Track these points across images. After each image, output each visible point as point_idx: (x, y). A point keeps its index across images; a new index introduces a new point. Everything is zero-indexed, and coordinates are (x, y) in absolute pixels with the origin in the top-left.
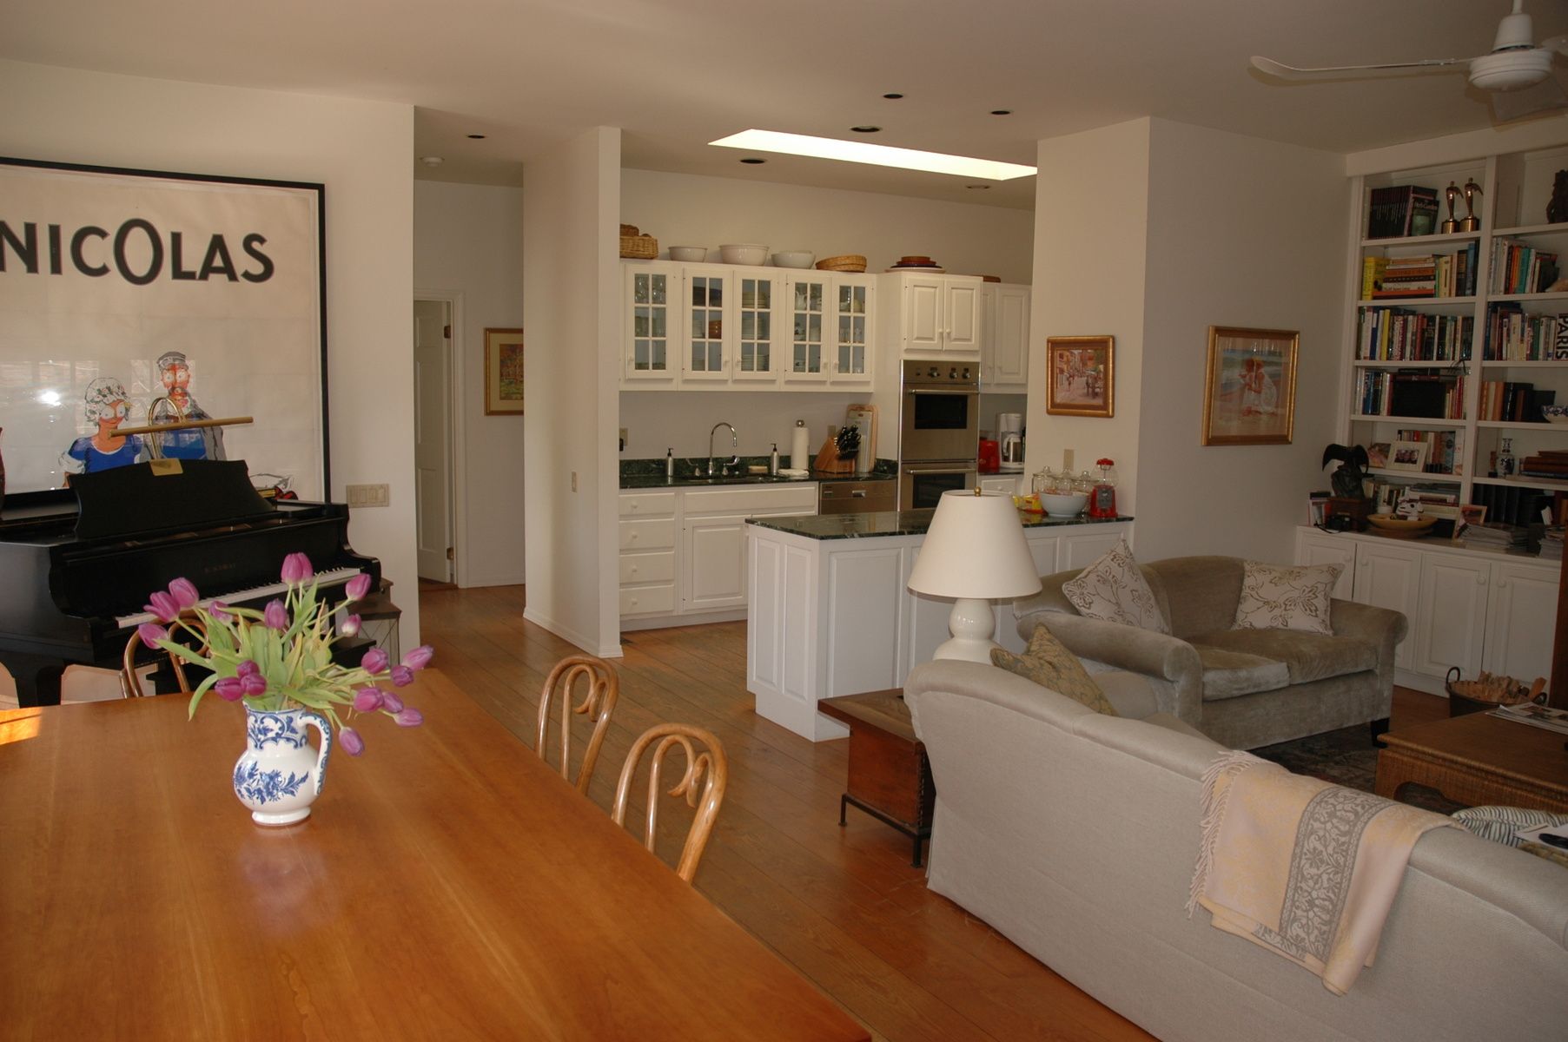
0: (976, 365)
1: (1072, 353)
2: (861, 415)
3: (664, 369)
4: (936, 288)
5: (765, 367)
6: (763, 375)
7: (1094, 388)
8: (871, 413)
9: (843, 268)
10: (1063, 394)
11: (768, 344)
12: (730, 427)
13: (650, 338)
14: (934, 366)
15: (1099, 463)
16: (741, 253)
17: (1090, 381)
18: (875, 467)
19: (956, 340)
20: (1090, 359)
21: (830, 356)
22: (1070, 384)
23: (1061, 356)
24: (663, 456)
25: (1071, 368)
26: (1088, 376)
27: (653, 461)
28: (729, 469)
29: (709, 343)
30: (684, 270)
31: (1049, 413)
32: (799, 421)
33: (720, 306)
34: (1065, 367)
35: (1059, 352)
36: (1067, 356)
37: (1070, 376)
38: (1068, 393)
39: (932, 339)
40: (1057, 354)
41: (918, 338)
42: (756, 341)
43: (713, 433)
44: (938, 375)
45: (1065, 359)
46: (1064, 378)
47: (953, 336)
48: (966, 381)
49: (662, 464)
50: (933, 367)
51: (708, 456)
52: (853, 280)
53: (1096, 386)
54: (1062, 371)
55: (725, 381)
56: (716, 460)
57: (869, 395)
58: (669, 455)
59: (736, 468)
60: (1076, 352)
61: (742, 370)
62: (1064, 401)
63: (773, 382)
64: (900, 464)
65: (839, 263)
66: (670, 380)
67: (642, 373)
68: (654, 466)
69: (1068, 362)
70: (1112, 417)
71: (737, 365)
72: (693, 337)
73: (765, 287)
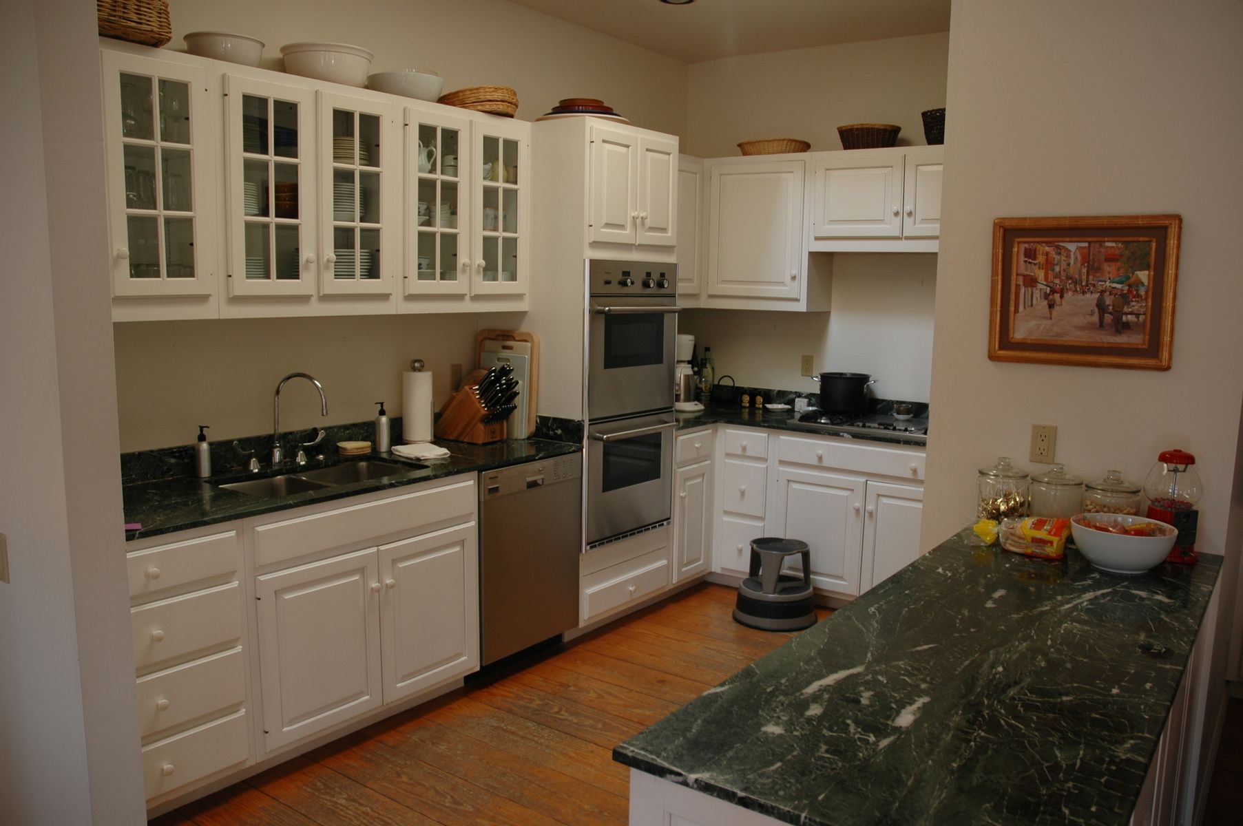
0: (674, 267)
1: (1058, 247)
2: (510, 348)
3: (192, 275)
4: (628, 146)
5: (372, 271)
6: (370, 286)
7: (1118, 314)
8: (529, 344)
9: (488, 107)
10: (1033, 323)
11: (378, 231)
12: (311, 378)
13: (161, 213)
14: (626, 270)
15: (1164, 458)
16: (330, 60)
17: (1108, 300)
18: (538, 428)
19: (652, 229)
20: (1110, 259)
21: (470, 253)
22: (1051, 306)
23: (1030, 254)
24: (189, 439)
25: (1057, 276)
26: (1102, 292)
27: (170, 452)
28: (310, 452)
29: (278, 227)
30: (224, 77)
31: (992, 357)
32: (415, 361)
33: (296, 156)
34: (1040, 275)
35: (1023, 247)
36: (1047, 254)
37: (1053, 291)
38: (1049, 322)
39: (622, 227)
40: (1018, 250)
41: (608, 225)
42: (358, 225)
43: (278, 392)
44: (632, 283)
45: (1041, 259)
46: (1037, 294)
47: (648, 223)
48: (662, 291)
49: (188, 455)
50: (625, 273)
51: (272, 432)
52: (503, 129)
53: (1126, 309)
54: (1031, 282)
55: (305, 299)
56: (285, 436)
57: (521, 315)
58: (202, 438)
59: (318, 449)
60: (1072, 247)
61: (337, 276)
62: (1035, 336)
63: (384, 297)
64: (586, 424)
65: (482, 98)
66: (203, 298)
67: (146, 285)
68: (173, 461)
69: (1049, 265)
70: (1168, 368)
71: (327, 267)
72: (246, 215)
73: (371, 124)
